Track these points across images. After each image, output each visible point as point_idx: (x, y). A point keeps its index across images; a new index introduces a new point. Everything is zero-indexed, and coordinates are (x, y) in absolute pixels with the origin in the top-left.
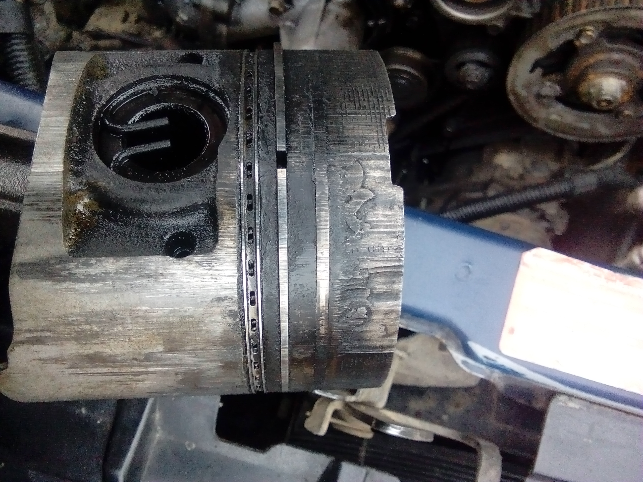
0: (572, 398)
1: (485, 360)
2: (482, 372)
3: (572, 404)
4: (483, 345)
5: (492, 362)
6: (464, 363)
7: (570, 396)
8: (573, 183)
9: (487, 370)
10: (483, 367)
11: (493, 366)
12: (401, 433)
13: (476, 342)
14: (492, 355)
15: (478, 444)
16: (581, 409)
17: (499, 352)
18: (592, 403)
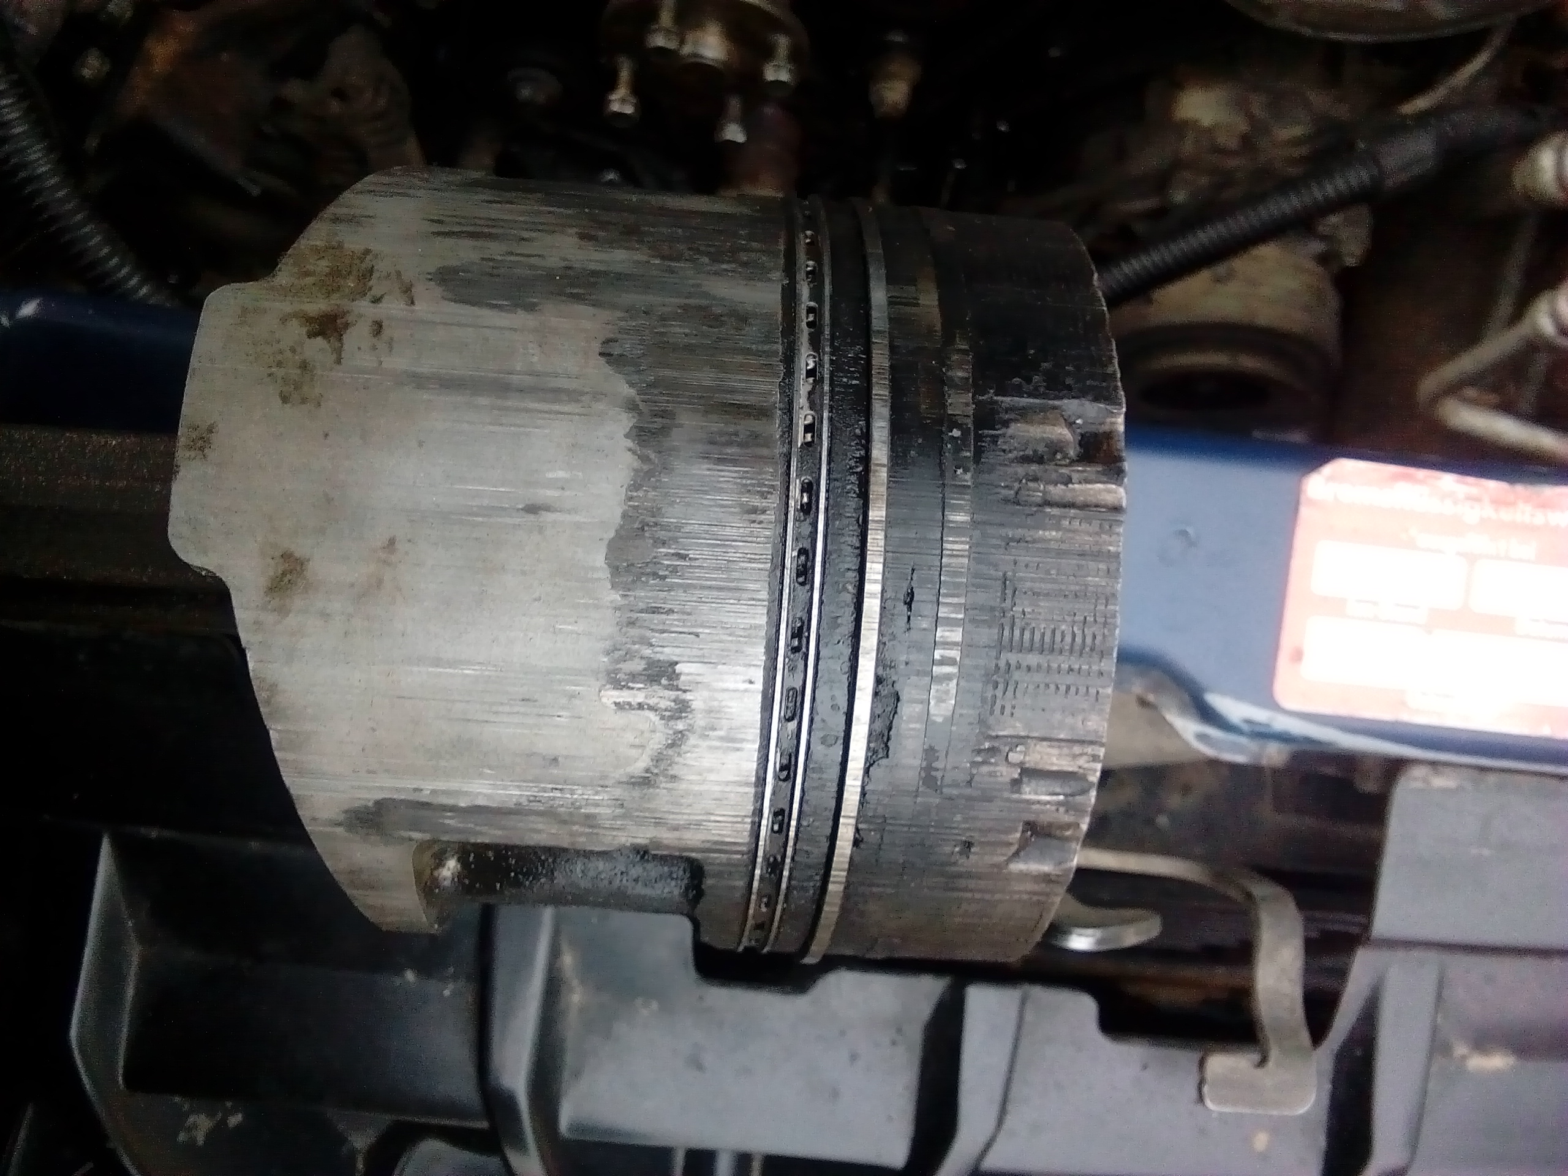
0: (1441, 768)
1: (1245, 727)
2: (1240, 749)
3: (1441, 782)
4: (1239, 695)
5: (1262, 730)
6: (1202, 737)
7: (1433, 764)
8: (1377, 162)
9: (1252, 746)
10: (1243, 740)
11: (1262, 734)
12: (1099, 942)
13: (1224, 693)
14: (1260, 715)
15: (1249, 896)
16: (1460, 789)
17: (1276, 707)
18: (1483, 769)
